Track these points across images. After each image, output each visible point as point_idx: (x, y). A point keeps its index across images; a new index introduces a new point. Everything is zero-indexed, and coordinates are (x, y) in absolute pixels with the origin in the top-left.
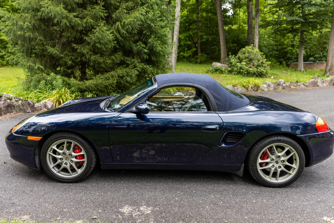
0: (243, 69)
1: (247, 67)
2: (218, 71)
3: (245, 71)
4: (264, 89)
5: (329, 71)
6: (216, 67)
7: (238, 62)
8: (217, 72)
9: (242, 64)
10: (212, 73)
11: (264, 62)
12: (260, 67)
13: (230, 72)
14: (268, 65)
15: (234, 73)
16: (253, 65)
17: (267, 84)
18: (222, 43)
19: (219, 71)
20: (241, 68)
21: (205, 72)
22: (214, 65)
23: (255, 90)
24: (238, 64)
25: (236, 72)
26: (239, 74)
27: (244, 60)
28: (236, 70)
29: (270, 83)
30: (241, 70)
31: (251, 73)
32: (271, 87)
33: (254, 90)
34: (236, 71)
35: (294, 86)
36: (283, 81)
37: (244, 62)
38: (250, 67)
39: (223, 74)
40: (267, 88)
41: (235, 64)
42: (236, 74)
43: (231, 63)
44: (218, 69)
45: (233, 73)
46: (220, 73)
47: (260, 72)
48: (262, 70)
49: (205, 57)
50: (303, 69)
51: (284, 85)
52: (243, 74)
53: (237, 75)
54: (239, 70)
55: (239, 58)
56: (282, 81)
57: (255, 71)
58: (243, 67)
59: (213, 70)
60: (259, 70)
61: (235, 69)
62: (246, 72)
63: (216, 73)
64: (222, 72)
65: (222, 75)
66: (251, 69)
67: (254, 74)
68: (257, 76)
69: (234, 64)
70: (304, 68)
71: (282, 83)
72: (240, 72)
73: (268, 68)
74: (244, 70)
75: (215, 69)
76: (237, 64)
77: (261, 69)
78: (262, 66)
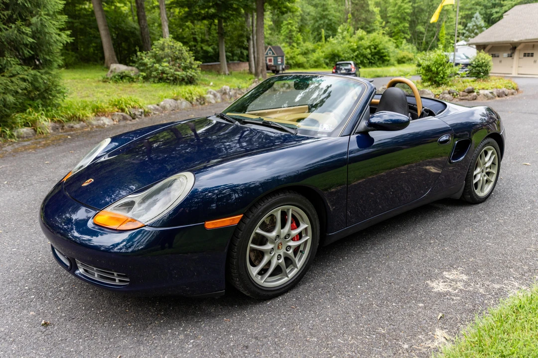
0: (167, 74)
1: (171, 70)
2: (125, 79)
3: (170, 77)
4: (211, 101)
5: (261, 72)
6: (121, 71)
7: (154, 63)
8: (125, 81)
9: (163, 65)
10: (116, 82)
11: (193, 62)
12: (188, 69)
13: (146, 79)
14: (198, 67)
15: (152, 79)
16: (179, 67)
17: (212, 93)
18: (103, 33)
19: (127, 78)
20: (163, 72)
21: (99, 81)
22: (115, 69)
23: (202, 103)
24: (157, 65)
25: (157, 79)
26: (161, 81)
27: (165, 60)
28: (156, 75)
29: (215, 92)
30: (164, 75)
31: (179, 79)
32: (217, 97)
33: (200, 104)
34: (156, 77)
35: (239, 94)
36: (228, 88)
37: (164, 62)
38: (176, 70)
39: (135, 82)
40: (214, 99)
41: (153, 66)
42: (156, 82)
43: (145, 65)
44: (124, 74)
45: (150, 80)
46: (130, 82)
47: (191, 77)
48: (193, 73)
49: (72, 56)
50: (227, 72)
51: (231, 93)
52: (168, 81)
53: (158, 83)
54: (161, 76)
55: (155, 56)
56: (226, 87)
57: (183, 76)
58: (166, 70)
59: (117, 77)
60: (188, 74)
61: (154, 73)
62: (172, 78)
63: (122, 81)
64: (131, 80)
65: (134, 85)
66: (177, 73)
67: (183, 79)
68: (187, 84)
69: (151, 66)
70: (229, 71)
71: (228, 91)
72: (162, 78)
73: (199, 71)
74: (169, 75)
75: (120, 76)
76: (155, 65)
77: (190, 73)
78: (191, 68)
